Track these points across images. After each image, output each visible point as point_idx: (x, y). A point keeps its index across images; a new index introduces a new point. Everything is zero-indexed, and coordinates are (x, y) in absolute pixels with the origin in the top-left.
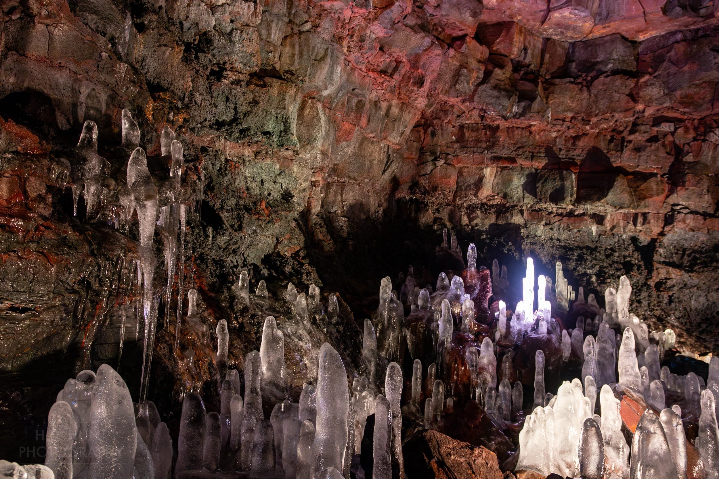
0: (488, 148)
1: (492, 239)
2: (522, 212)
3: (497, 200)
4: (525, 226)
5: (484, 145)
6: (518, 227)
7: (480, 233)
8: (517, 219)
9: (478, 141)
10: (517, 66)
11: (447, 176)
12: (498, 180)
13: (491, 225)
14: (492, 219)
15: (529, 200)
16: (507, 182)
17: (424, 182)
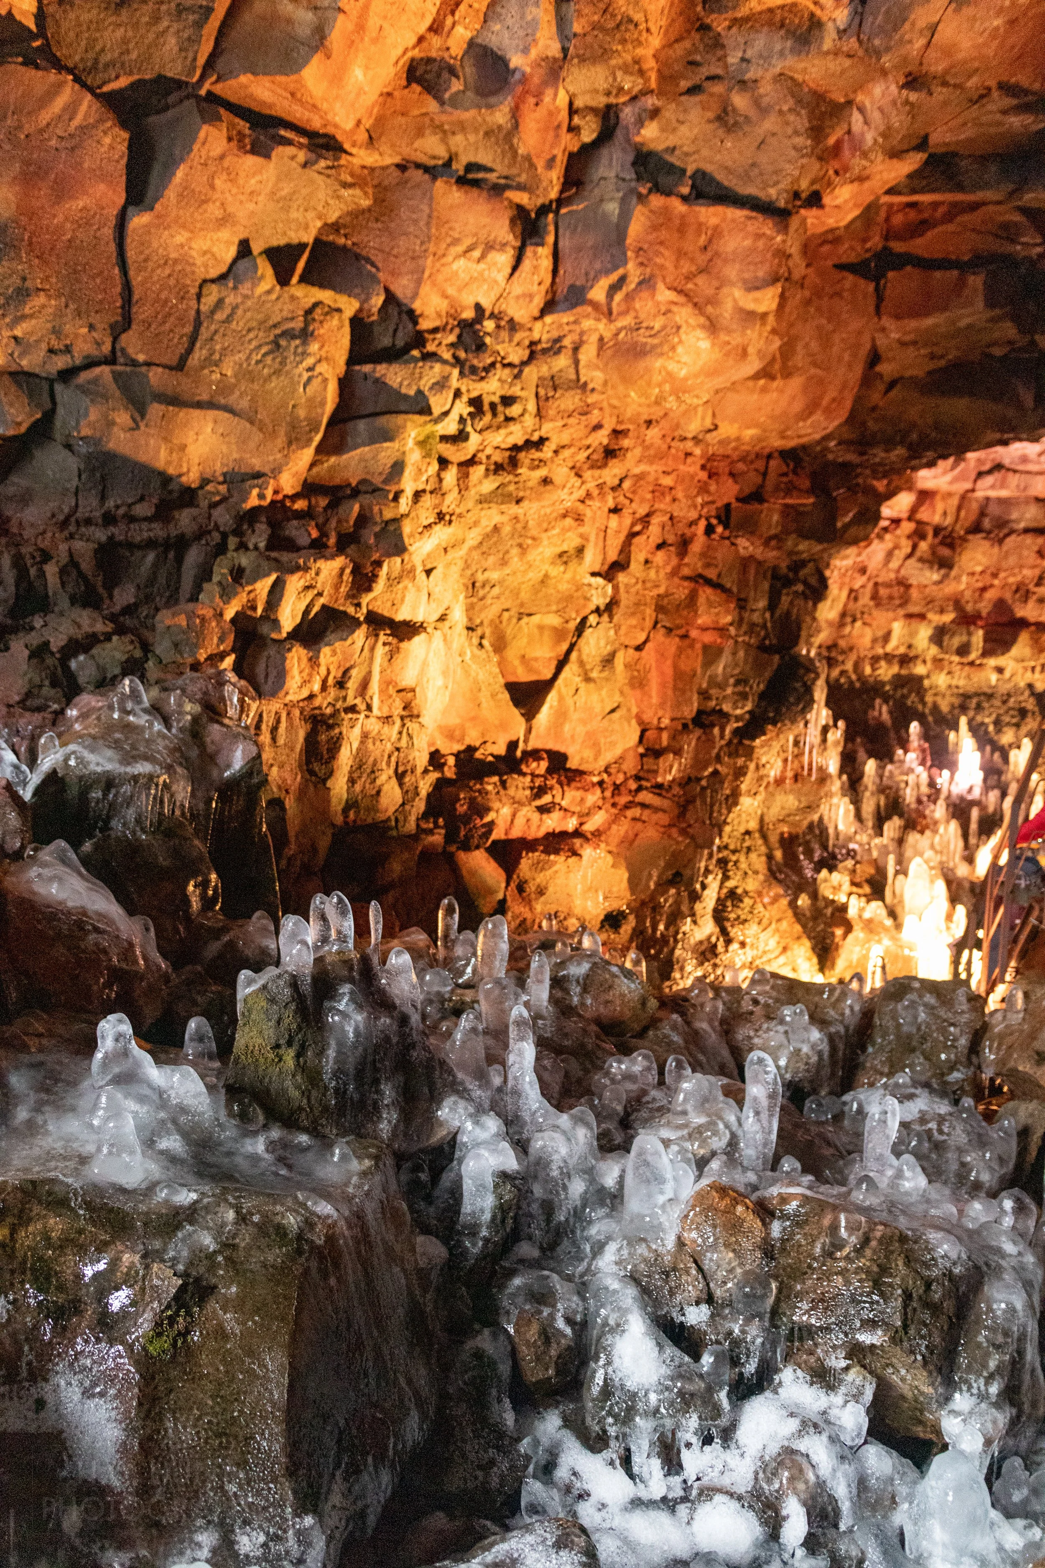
0: (901, 606)
1: (895, 689)
2: (924, 662)
3: (902, 650)
4: (928, 676)
5: (897, 602)
6: (920, 679)
7: (883, 684)
8: (920, 669)
9: (891, 598)
10: (937, 530)
11: (862, 636)
12: (905, 631)
13: (894, 676)
14: (895, 669)
15: (934, 650)
16: (913, 634)
17: (842, 643)
